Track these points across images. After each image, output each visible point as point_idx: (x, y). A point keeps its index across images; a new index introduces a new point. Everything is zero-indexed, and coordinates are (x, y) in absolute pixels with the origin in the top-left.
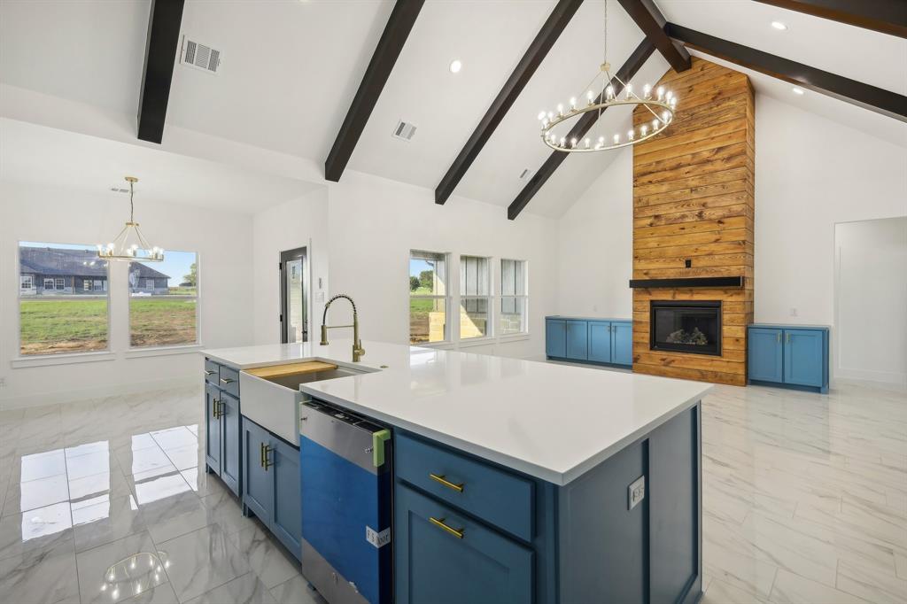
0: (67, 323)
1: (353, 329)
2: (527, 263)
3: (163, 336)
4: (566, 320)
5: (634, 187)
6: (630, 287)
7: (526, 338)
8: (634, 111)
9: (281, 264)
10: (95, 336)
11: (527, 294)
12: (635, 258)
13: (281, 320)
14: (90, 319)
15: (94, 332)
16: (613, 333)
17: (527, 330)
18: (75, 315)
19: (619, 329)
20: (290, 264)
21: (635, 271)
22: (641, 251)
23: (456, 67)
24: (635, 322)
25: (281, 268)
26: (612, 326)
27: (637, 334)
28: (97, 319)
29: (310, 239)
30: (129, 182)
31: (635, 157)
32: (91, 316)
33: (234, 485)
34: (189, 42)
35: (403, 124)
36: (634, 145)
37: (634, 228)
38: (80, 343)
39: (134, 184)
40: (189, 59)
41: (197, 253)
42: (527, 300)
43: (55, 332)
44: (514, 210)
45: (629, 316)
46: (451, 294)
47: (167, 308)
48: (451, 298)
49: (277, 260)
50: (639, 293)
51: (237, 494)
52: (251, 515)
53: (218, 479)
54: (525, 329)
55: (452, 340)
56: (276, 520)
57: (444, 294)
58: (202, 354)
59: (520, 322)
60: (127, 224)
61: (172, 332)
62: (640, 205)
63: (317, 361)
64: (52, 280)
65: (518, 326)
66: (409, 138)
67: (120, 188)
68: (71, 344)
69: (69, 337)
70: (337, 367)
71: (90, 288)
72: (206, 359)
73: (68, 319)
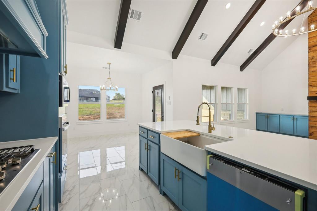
0: (85, 110)
1: (208, 118)
2: (248, 90)
3: (110, 115)
4: (267, 114)
5: (309, 52)
6: (308, 100)
7: (247, 122)
8: (309, 17)
9: (153, 91)
10: (93, 114)
11: (248, 102)
12: (310, 86)
13: (153, 111)
14: (90, 109)
15: (92, 113)
16: (295, 122)
17: (248, 118)
18: (87, 108)
19: (299, 119)
20: (156, 91)
21: (310, 92)
22: (313, 83)
23: (228, 6)
24: (310, 116)
25: (153, 93)
26: (294, 118)
27: (311, 122)
28: (92, 109)
29: (165, 82)
30: (108, 65)
31: (309, 38)
32: (91, 108)
33: (156, 180)
34: (132, 10)
35: (203, 34)
36: (309, 33)
37: (309, 72)
38: (89, 116)
39: (110, 65)
40: (132, 17)
41: (125, 88)
42: (248, 105)
43: (83, 113)
44: (243, 67)
45: (307, 113)
46: (217, 102)
47: (110, 106)
48: (217, 104)
49: (152, 90)
50: (313, 103)
51: (158, 185)
52: (164, 194)
53: (146, 174)
54: (247, 117)
55: (217, 121)
56: (183, 204)
57: (214, 102)
58: (138, 124)
59: (244, 114)
60: (108, 78)
61: (112, 114)
62: (313, 60)
63: (187, 131)
64: (81, 98)
65: (243, 116)
66: (204, 39)
67: (105, 67)
68: (87, 117)
69: (86, 115)
70: (200, 135)
71: (90, 100)
72: (140, 126)
73: (86, 109)
